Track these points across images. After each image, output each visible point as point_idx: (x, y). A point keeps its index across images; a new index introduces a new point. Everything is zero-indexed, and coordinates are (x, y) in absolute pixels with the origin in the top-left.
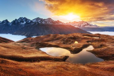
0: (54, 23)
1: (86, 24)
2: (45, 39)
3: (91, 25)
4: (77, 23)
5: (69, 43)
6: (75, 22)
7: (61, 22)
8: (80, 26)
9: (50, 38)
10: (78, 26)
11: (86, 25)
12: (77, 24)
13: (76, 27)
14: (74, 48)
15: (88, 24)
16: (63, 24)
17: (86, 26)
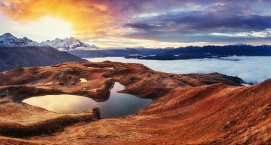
0: (18, 43)
1: (78, 43)
2: (15, 79)
3: (86, 46)
4: (62, 41)
5: (72, 83)
6: (58, 40)
7: (31, 41)
8: (69, 48)
9: (24, 75)
10: (65, 47)
11: (78, 46)
12: (62, 44)
13: (61, 49)
14: (95, 90)
15: (81, 44)
16: (36, 44)
17: (78, 48)
